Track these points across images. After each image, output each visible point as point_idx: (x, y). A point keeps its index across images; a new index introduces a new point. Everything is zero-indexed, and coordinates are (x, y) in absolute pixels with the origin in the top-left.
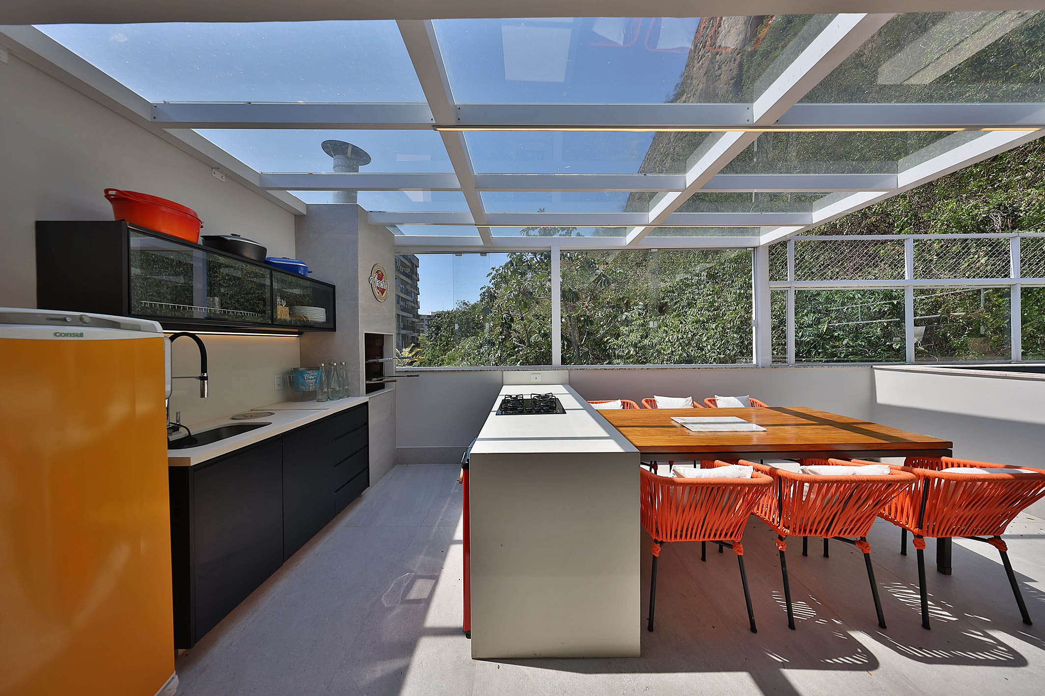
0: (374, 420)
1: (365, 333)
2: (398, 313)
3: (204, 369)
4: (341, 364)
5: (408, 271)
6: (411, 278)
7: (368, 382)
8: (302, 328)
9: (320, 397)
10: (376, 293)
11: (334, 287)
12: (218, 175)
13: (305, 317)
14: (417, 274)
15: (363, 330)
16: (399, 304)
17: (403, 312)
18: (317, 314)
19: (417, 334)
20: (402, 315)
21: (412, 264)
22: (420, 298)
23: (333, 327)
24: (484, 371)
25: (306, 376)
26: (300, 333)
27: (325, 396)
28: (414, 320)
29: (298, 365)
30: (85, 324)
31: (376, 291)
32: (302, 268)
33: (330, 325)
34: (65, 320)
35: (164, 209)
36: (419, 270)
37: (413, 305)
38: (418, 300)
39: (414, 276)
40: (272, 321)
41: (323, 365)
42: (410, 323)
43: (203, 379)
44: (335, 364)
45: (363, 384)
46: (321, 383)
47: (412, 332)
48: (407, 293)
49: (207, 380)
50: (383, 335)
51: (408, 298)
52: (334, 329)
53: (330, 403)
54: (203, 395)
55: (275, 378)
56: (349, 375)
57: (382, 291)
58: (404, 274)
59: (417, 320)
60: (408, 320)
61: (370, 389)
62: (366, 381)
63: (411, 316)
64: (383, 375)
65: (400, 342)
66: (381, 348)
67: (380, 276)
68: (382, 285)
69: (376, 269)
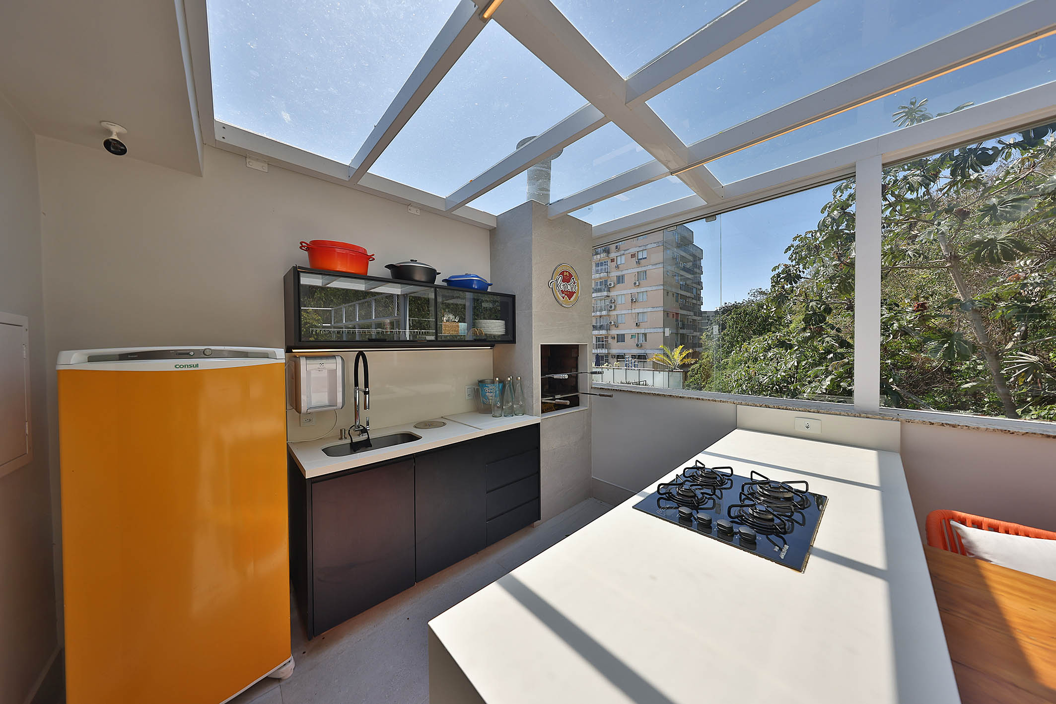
0: (548, 445)
1: (542, 345)
2: (677, 312)
4: (517, 379)
5: (689, 265)
6: (693, 273)
7: (545, 400)
8: (481, 341)
10: (560, 298)
11: (513, 297)
12: (413, 211)
13: (486, 330)
14: (700, 267)
15: (539, 340)
16: (678, 302)
17: (683, 311)
18: (496, 327)
19: (699, 333)
20: (681, 314)
21: (694, 256)
22: (703, 294)
23: (512, 339)
24: (703, 399)
25: (486, 389)
26: (492, 346)
28: (695, 318)
30: (206, 357)
31: (560, 295)
32: (475, 282)
33: (510, 337)
34: (188, 354)
35: (338, 250)
36: (703, 263)
37: (694, 301)
38: (701, 296)
39: (696, 270)
40: (436, 338)
41: (498, 379)
42: (690, 322)
43: (365, 393)
44: (510, 379)
45: (538, 399)
46: (496, 398)
47: (692, 331)
48: (687, 288)
49: (369, 394)
50: (578, 345)
51: (688, 294)
52: (513, 341)
53: (503, 419)
55: (466, 389)
56: (524, 391)
57: (570, 295)
58: (685, 269)
59: (699, 318)
60: (688, 319)
61: (546, 408)
62: (543, 396)
63: (692, 313)
64: (577, 391)
65: (679, 343)
66: (577, 358)
67: (567, 278)
68: (569, 287)
69: (560, 270)
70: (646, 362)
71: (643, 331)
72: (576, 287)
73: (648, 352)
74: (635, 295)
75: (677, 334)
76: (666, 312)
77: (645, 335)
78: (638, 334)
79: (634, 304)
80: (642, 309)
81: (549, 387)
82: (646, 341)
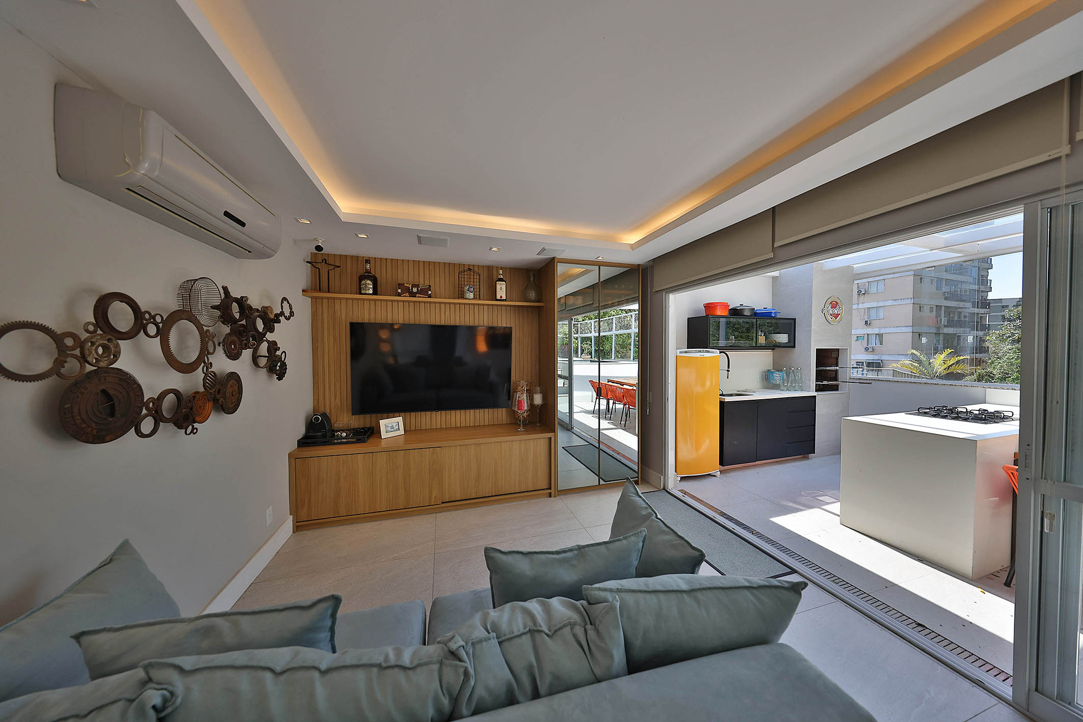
0: (822, 410)
1: (817, 349)
2: (939, 304)
3: (728, 368)
4: (798, 369)
7: (818, 384)
8: (773, 346)
9: (782, 388)
10: (829, 319)
11: (795, 320)
13: (775, 341)
15: (815, 346)
17: (950, 302)
18: (783, 338)
23: (793, 345)
25: (775, 375)
26: (773, 349)
27: (785, 388)
29: (771, 368)
31: (829, 317)
32: (773, 313)
33: (792, 344)
40: (756, 345)
41: (785, 369)
43: (728, 371)
44: (793, 369)
45: (813, 383)
46: (783, 380)
49: (730, 372)
50: (839, 349)
52: (793, 347)
53: (788, 392)
54: (728, 378)
55: (758, 375)
56: (803, 377)
57: (836, 316)
61: (819, 389)
62: (816, 382)
63: (969, 305)
64: (837, 380)
65: (940, 346)
66: (837, 358)
67: (834, 305)
68: (836, 311)
69: (830, 301)
70: (881, 370)
71: (876, 331)
72: (841, 311)
73: (883, 358)
74: (865, 285)
75: (937, 334)
76: (919, 305)
77: (880, 336)
78: (868, 334)
79: (862, 297)
80: (876, 303)
81: (820, 376)
82: (881, 344)
